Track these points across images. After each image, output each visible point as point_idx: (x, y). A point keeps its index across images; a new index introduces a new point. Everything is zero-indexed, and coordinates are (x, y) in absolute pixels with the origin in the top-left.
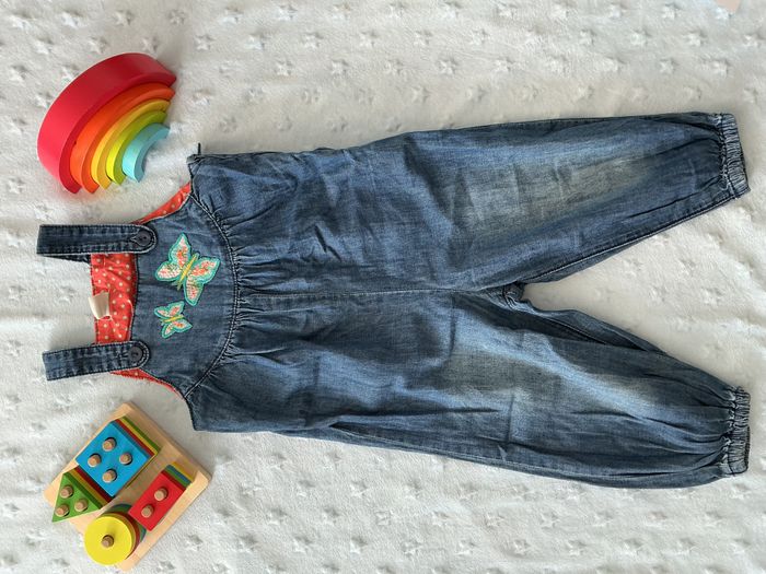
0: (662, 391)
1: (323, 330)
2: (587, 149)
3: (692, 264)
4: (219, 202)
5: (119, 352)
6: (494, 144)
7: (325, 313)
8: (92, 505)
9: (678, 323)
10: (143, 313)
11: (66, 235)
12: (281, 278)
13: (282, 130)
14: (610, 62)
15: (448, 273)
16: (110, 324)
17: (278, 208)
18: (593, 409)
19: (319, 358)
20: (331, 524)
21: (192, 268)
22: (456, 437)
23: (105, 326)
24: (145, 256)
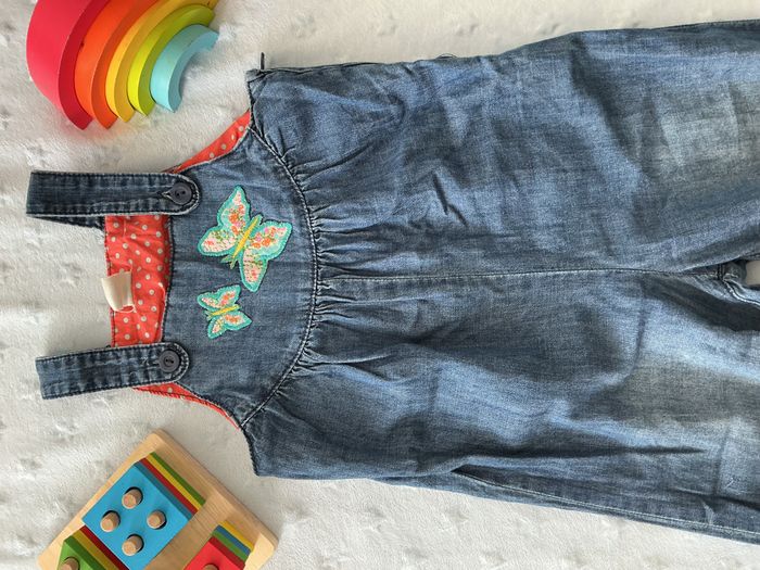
1: (440, 328)
4: (292, 139)
5: (145, 358)
7: (446, 304)
10: (181, 301)
11: (70, 187)
12: (380, 252)
13: (382, 34)
15: (633, 245)
16: (133, 319)
17: (376, 149)
19: (439, 370)
21: (252, 236)
22: (640, 490)
23: (126, 320)
24: (183, 220)
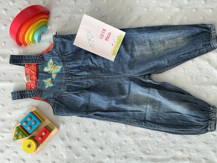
0: (191, 106)
1: (92, 87)
2: (170, 34)
3: (201, 69)
4: (62, 49)
5: (33, 92)
6: (143, 32)
7: (92, 82)
8: (24, 136)
9: (196, 86)
10: (40, 81)
11: (18, 58)
12: (79, 72)
14: (178, 9)
15: (128, 71)
16: (30, 84)
17: (79, 51)
18: (170, 111)
19: (90, 95)
20: (93, 143)
22: (130, 119)
24: (40, 65)
